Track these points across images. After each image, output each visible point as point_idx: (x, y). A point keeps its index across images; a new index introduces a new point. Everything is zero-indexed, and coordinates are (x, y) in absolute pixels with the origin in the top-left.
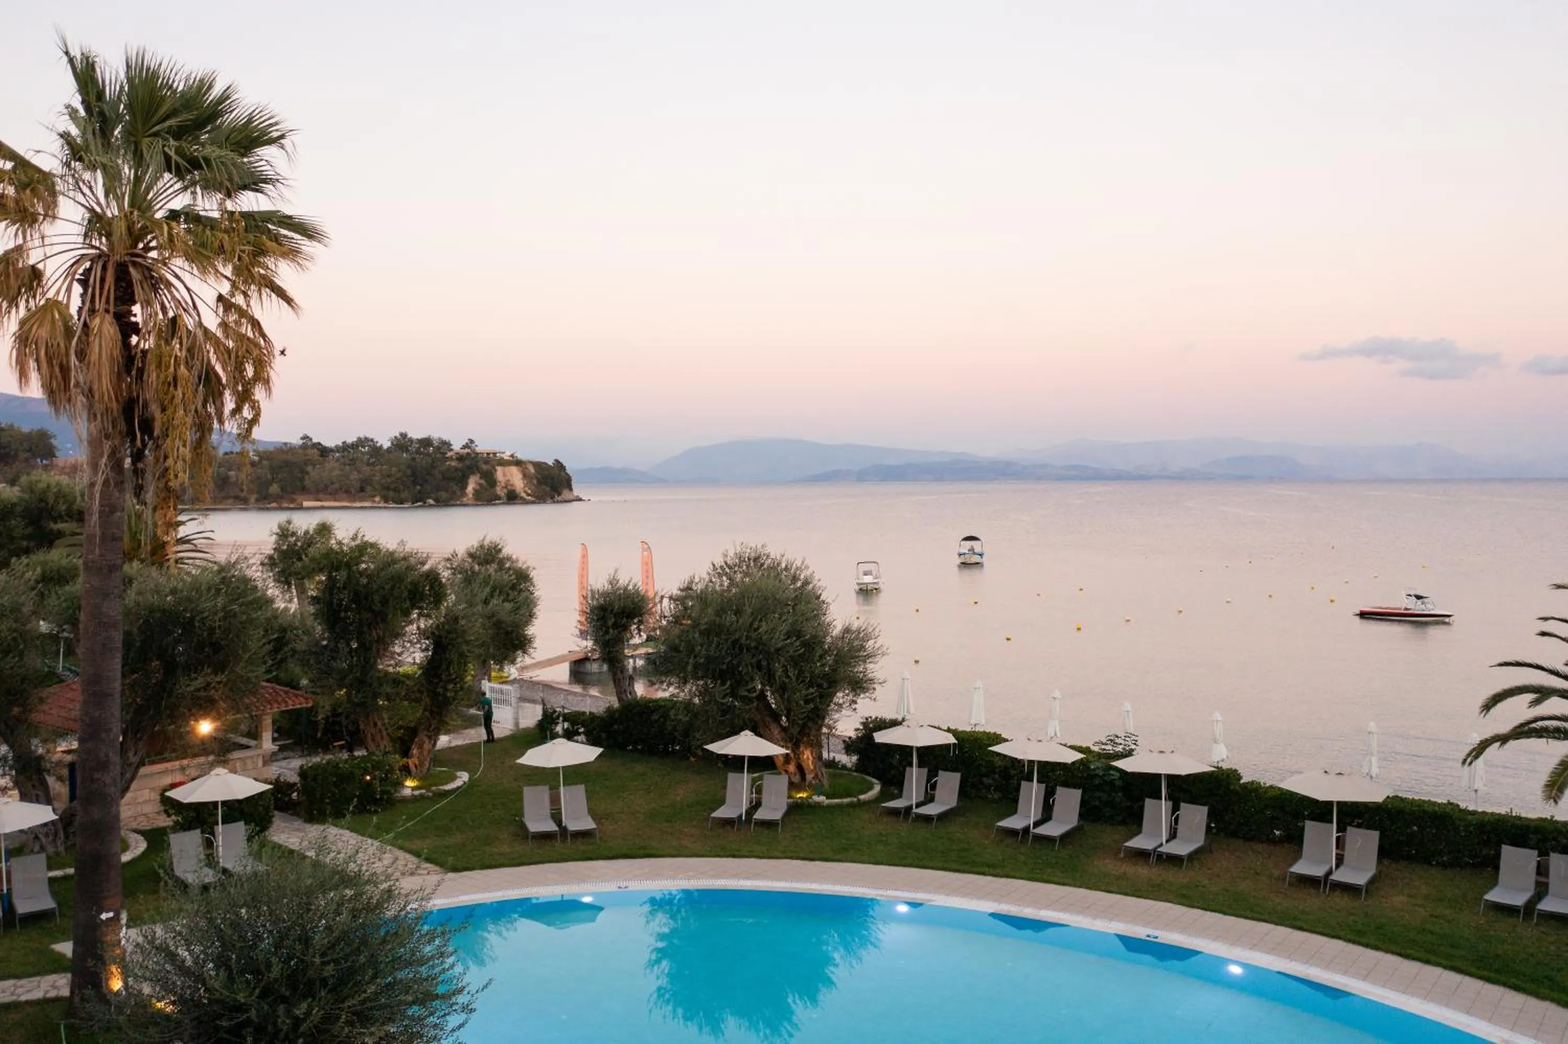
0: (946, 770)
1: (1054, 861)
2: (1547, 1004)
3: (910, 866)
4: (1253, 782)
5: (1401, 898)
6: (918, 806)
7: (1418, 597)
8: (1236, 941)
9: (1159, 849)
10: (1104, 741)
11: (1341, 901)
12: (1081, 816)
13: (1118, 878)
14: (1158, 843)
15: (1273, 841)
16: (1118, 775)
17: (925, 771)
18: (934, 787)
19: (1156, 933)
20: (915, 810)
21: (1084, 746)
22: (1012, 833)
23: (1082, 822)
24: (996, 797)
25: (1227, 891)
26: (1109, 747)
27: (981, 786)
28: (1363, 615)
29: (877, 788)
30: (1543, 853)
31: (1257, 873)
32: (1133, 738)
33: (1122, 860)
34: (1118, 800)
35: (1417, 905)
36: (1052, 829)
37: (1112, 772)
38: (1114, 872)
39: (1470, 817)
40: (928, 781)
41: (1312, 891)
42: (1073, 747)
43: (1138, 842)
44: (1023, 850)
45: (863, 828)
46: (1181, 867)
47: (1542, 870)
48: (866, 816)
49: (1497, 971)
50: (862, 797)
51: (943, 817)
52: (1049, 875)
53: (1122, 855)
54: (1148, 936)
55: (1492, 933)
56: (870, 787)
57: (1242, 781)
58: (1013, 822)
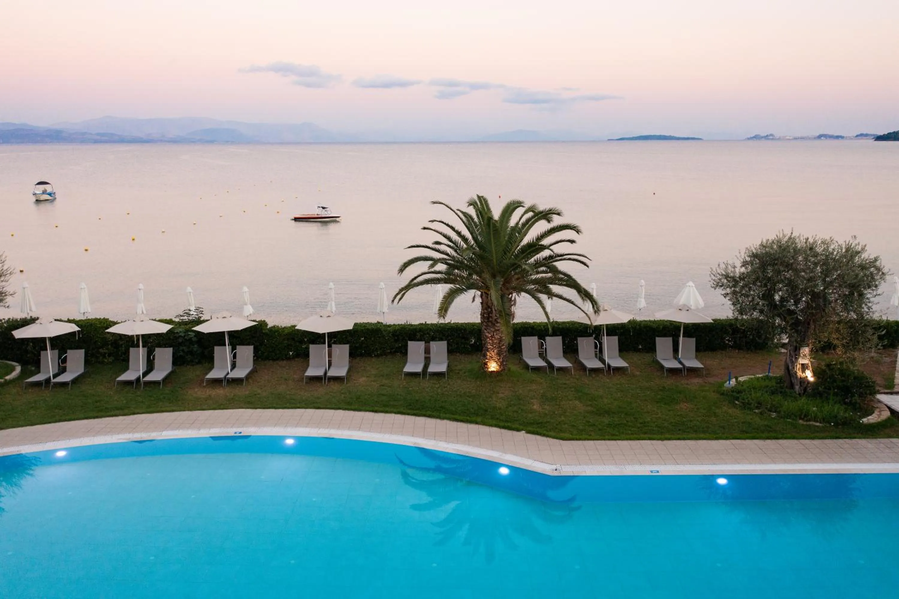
0: (71, 348)
1: (161, 397)
2: (445, 422)
3: (60, 421)
4: (274, 327)
5: (364, 379)
6: (55, 376)
7: (323, 208)
8: (286, 425)
9: (228, 377)
10: (182, 314)
11: (335, 387)
12: (174, 363)
13: (206, 399)
14: (225, 373)
15: (288, 359)
16: (194, 334)
17: (56, 352)
18: (64, 361)
19: (239, 430)
20: (53, 381)
21: (168, 318)
22: (128, 383)
23: (174, 368)
24: (110, 360)
25: (272, 394)
26: (186, 318)
27: (98, 355)
28: (296, 219)
29: (18, 369)
30: (427, 342)
31: (286, 379)
32: (201, 310)
33: (204, 387)
34: (195, 349)
35: (372, 381)
36: (157, 376)
37: (189, 333)
38: (203, 396)
39: (389, 329)
40: (60, 357)
41: (319, 384)
42: (161, 321)
43: (213, 374)
44: (139, 393)
45: (13, 400)
46: (242, 384)
47: (427, 351)
48: (14, 391)
49: (418, 409)
50: (8, 378)
51: (75, 381)
52: (161, 407)
53: (205, 384)
54: (236, 433)
55: (410, 389)
56: (13, 369)
57: (268, 327)
58: (128, 376)
